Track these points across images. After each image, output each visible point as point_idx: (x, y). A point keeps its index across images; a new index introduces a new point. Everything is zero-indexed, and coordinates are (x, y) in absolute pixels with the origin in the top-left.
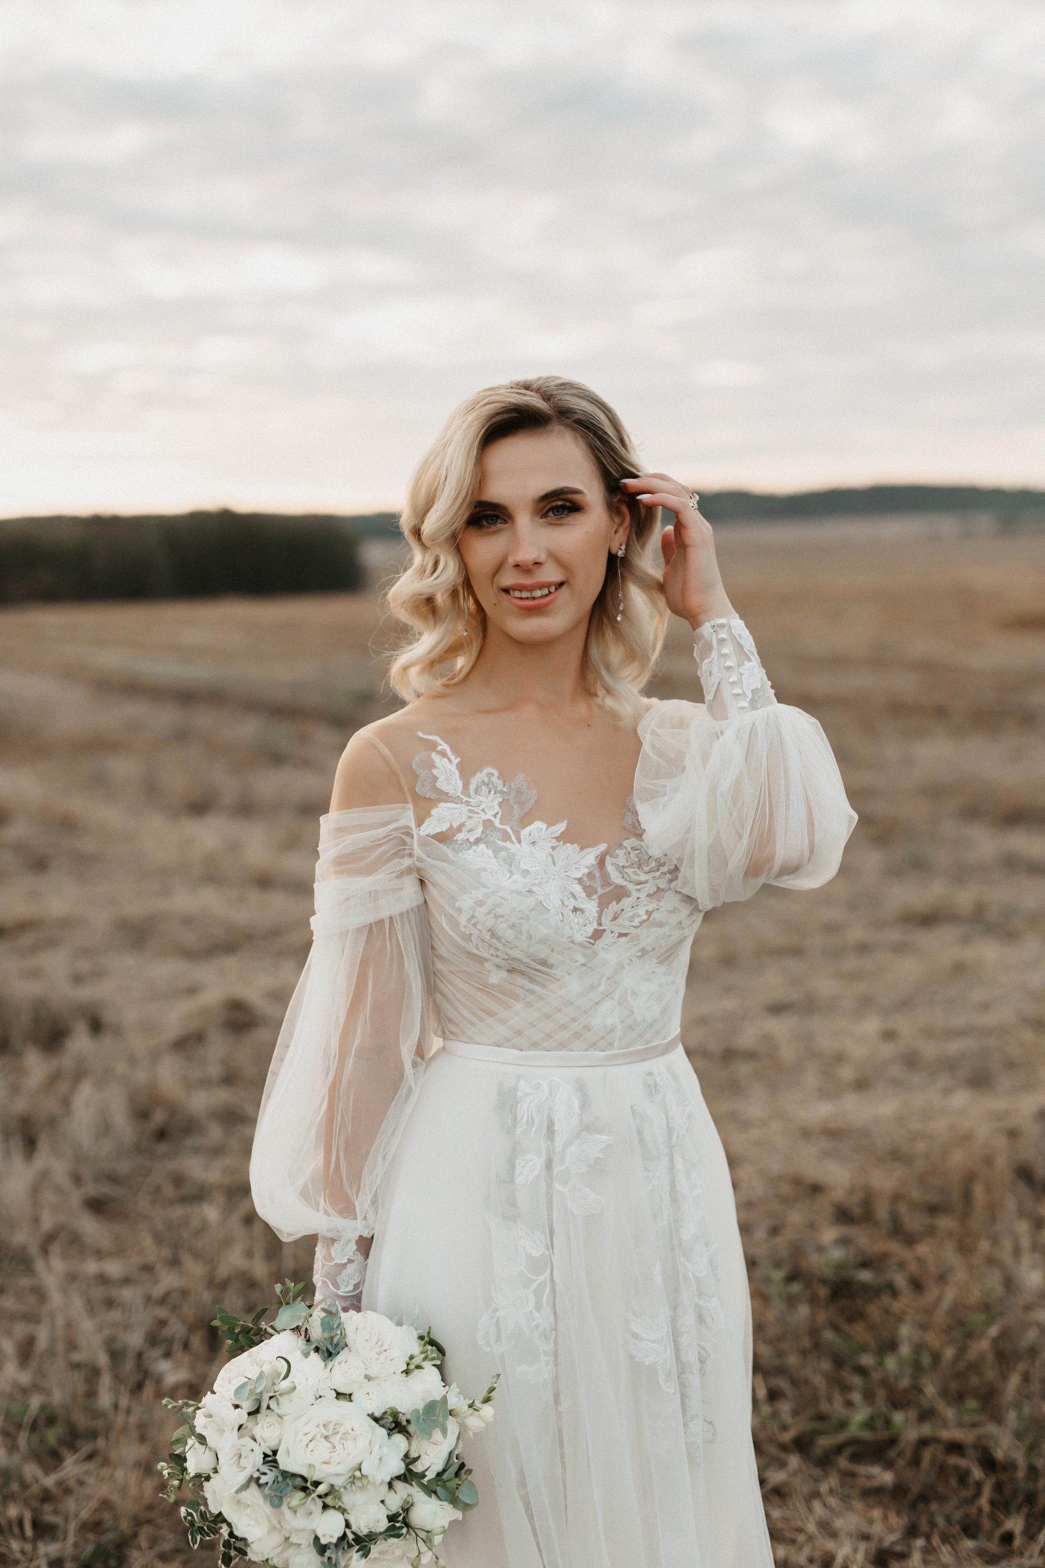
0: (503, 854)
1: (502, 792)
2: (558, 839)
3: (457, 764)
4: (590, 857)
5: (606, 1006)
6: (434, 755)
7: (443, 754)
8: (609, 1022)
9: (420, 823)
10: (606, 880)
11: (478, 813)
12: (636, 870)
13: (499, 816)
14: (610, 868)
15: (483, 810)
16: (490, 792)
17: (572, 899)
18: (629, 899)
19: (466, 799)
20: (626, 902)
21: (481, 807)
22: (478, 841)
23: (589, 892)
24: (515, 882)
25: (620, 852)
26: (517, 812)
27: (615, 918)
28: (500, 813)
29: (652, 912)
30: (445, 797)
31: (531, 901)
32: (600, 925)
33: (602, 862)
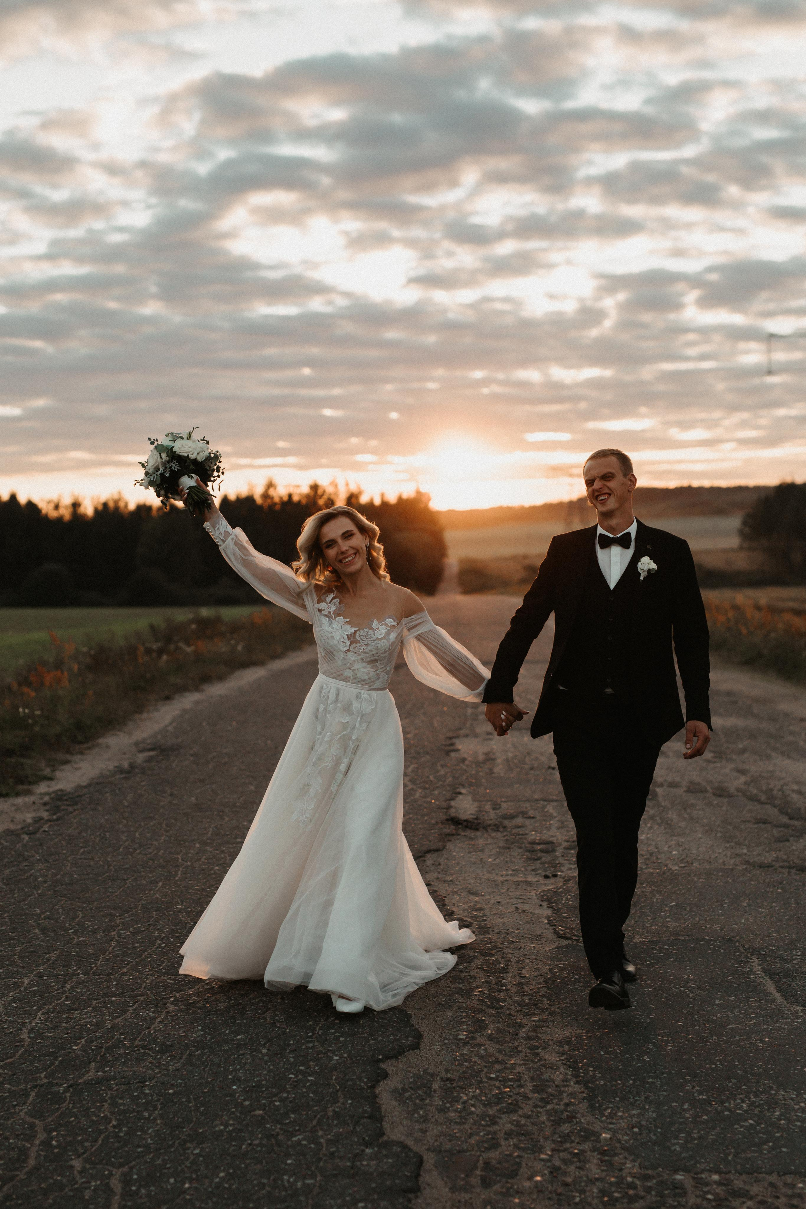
0: (330, 622)
1: (338, 606)
2: (345, 623)
4: (353, 630)
8: (349, 675)
10: (355, 637)
11: (329, 609)
12: (365, 637)
13: (332, 612)
14: (357, 634)
16: (335, 605)
18: (360, 644)
19: (329, 604)
20: (358, 645)
23: (349, 639)
24: (329, 629)
25: (362, 631)
26: (339, 613)
27: (354, 648)
28: (335, 611)
29: (366, 649)
30: (325, 601)
31: (330, 635)
32: (350, 648)
33: (355, 632)
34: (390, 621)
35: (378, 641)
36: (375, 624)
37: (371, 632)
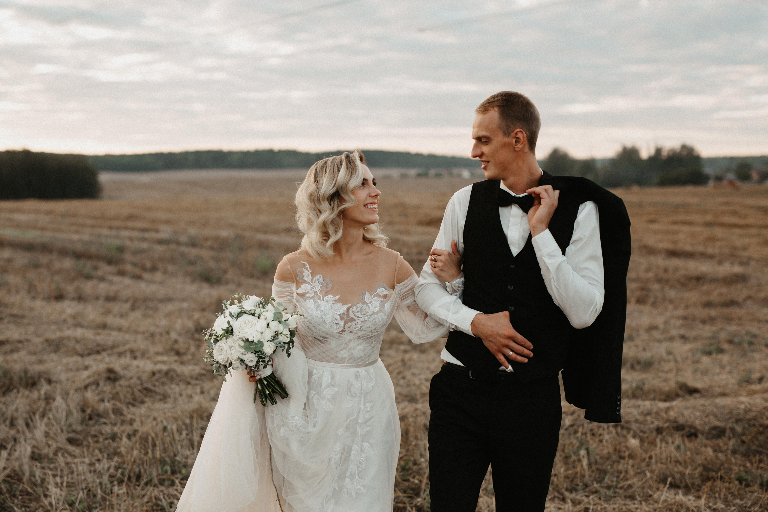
0: (317, 304)
1: (322, 283)
2: (335, 301)
3: (311, 272)
4: (345, 308)
5: (344, 351)
6: (304, 270)
7: (307, 269)
8: (344, 356)
9: (297, 289)
10: (348, 316)
11: (314, 289)
12: (359, 313)
13: (319, 291)
14: (351, 312)
15: (315, 288)
16: (318, 283)
17: (335, 321)
18: (355, 322)
19: (311, 283)
20: (354, 323)
21: (315, 287)
22: (312, 298)
23: (342, 318)
24: (317, 314)
25: (355, 307)
26: (325, 291)
27: (349, 327)
28: (320, 290)
29: (362, 327)
30: (305, 282)
31: (321, 320)
32: (344, 328)
33: (348, 310)
34: (382, 291)
35: (376, 316)
36: (367, 297)
37: (364, 306)
